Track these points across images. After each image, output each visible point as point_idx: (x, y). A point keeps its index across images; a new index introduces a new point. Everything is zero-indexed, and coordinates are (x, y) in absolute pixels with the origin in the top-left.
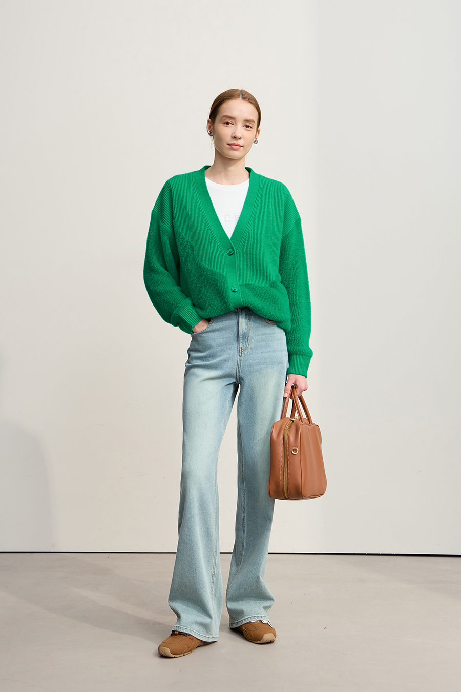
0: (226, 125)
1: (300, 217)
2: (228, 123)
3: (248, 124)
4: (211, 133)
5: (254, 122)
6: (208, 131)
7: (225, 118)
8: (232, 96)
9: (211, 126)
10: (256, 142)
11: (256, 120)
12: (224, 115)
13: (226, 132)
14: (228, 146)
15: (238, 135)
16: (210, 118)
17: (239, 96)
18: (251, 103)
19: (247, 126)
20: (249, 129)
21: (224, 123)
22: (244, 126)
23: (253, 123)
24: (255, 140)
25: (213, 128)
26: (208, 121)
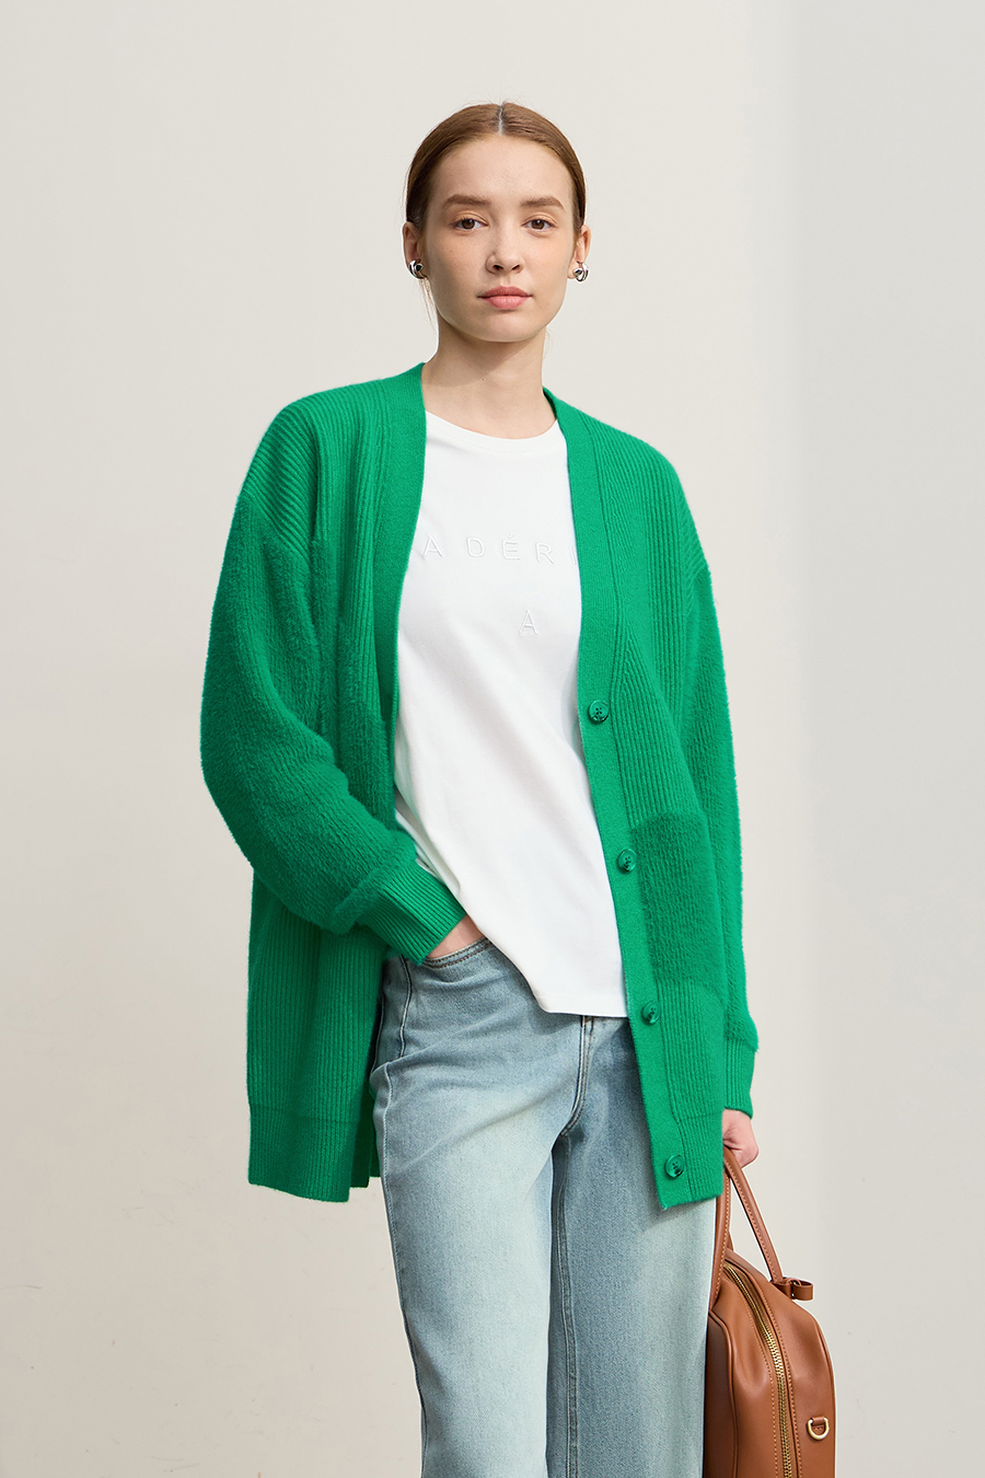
0: (463, 230)
1: (706, 568)
2: (468, 224)
3: (541, 215)
4: (418, 268)
5: (559, 204)
6: (408, 264)
7: (455, 207)
8: (469, 129)
9: (415, 245)
10: (580, 274)
11: (564, 194)
12: (451, 195)
13: (467, 252)
14: (481, 302)
15: (509, 257)
16: (408, 220)
17: (494, 126)
18: (540, 141)
19: (538, 224)
20: (546, 230)
21: (455, 225)
22: (525, 225)
23: (555, 209)
24: (576, 267)
25: (424, 249)
26: (406, 231)
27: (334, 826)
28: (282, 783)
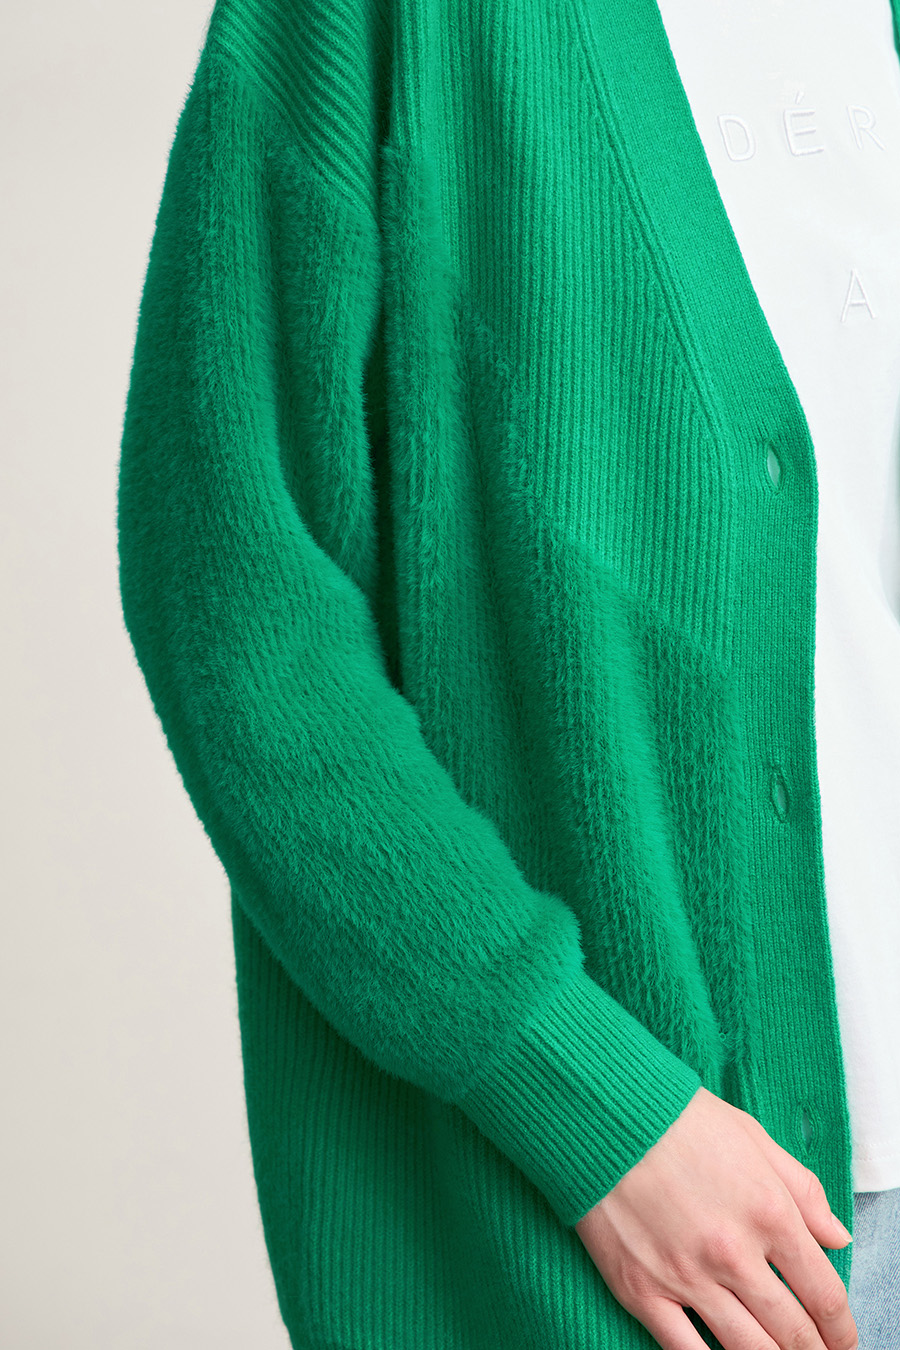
27: (376, 828)
28: (267, 718)
